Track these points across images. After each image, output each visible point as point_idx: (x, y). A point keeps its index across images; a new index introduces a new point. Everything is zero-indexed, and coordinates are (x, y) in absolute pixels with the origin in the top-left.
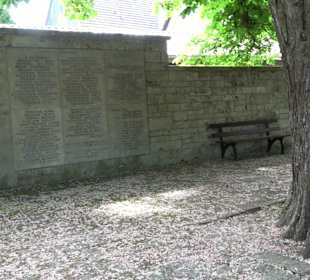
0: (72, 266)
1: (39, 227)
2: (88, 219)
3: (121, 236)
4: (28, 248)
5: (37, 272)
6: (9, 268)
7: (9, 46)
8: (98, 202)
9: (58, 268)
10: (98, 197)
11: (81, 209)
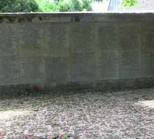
0: (127, 129)
1: (108, 108)
2: (133, 107)
3: (151, 118)
4: (105, 117)
5: (110, 129)
6: (97, 125)
7: (96, 22)
8: (136, 99)
9: (120, 129)
10: (136, 97)
11: (128, 102)
